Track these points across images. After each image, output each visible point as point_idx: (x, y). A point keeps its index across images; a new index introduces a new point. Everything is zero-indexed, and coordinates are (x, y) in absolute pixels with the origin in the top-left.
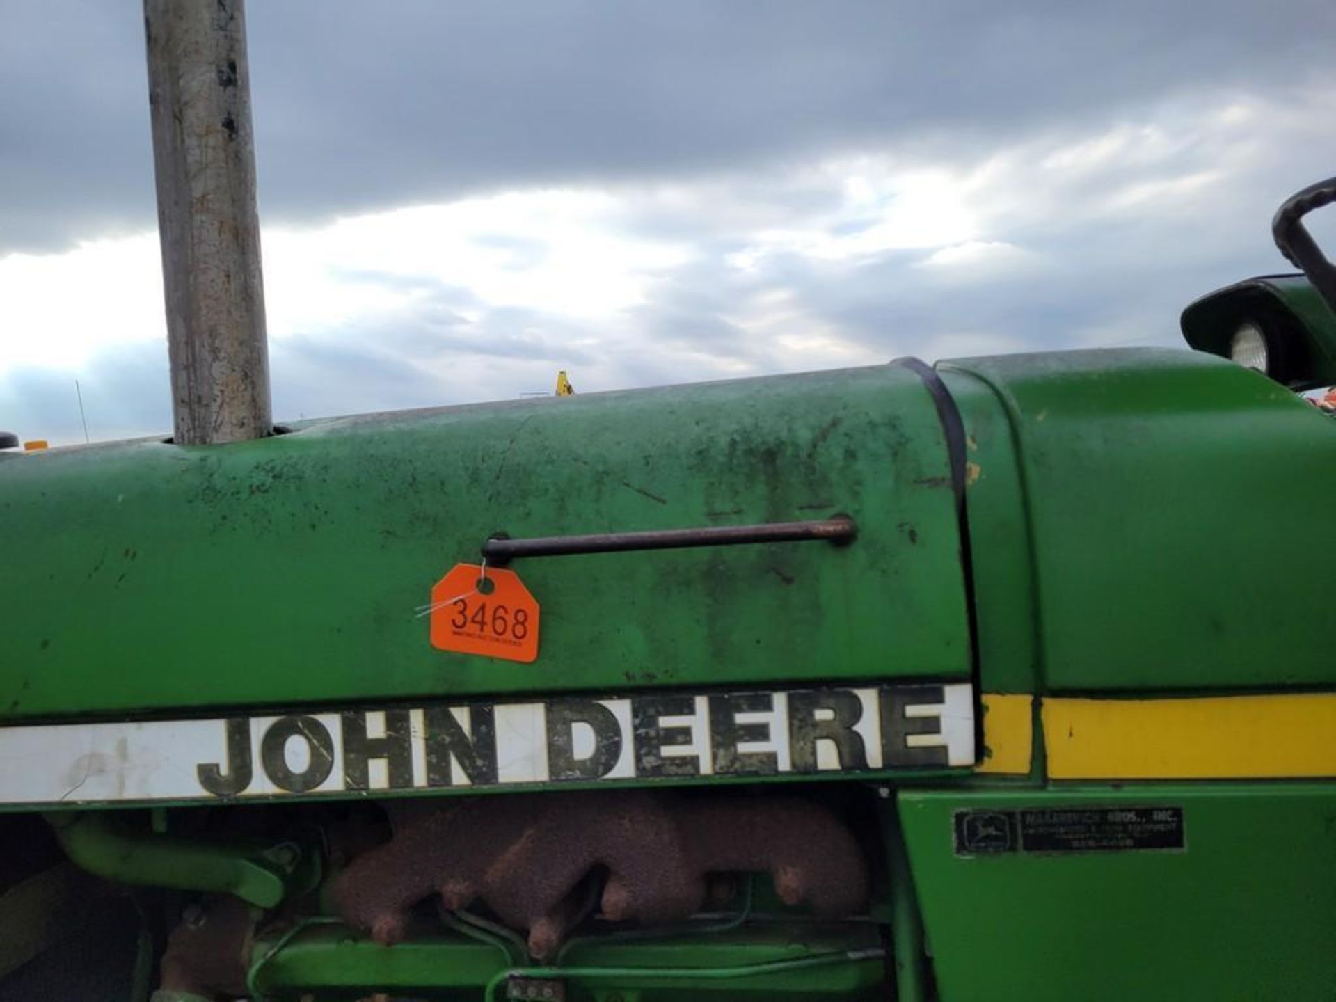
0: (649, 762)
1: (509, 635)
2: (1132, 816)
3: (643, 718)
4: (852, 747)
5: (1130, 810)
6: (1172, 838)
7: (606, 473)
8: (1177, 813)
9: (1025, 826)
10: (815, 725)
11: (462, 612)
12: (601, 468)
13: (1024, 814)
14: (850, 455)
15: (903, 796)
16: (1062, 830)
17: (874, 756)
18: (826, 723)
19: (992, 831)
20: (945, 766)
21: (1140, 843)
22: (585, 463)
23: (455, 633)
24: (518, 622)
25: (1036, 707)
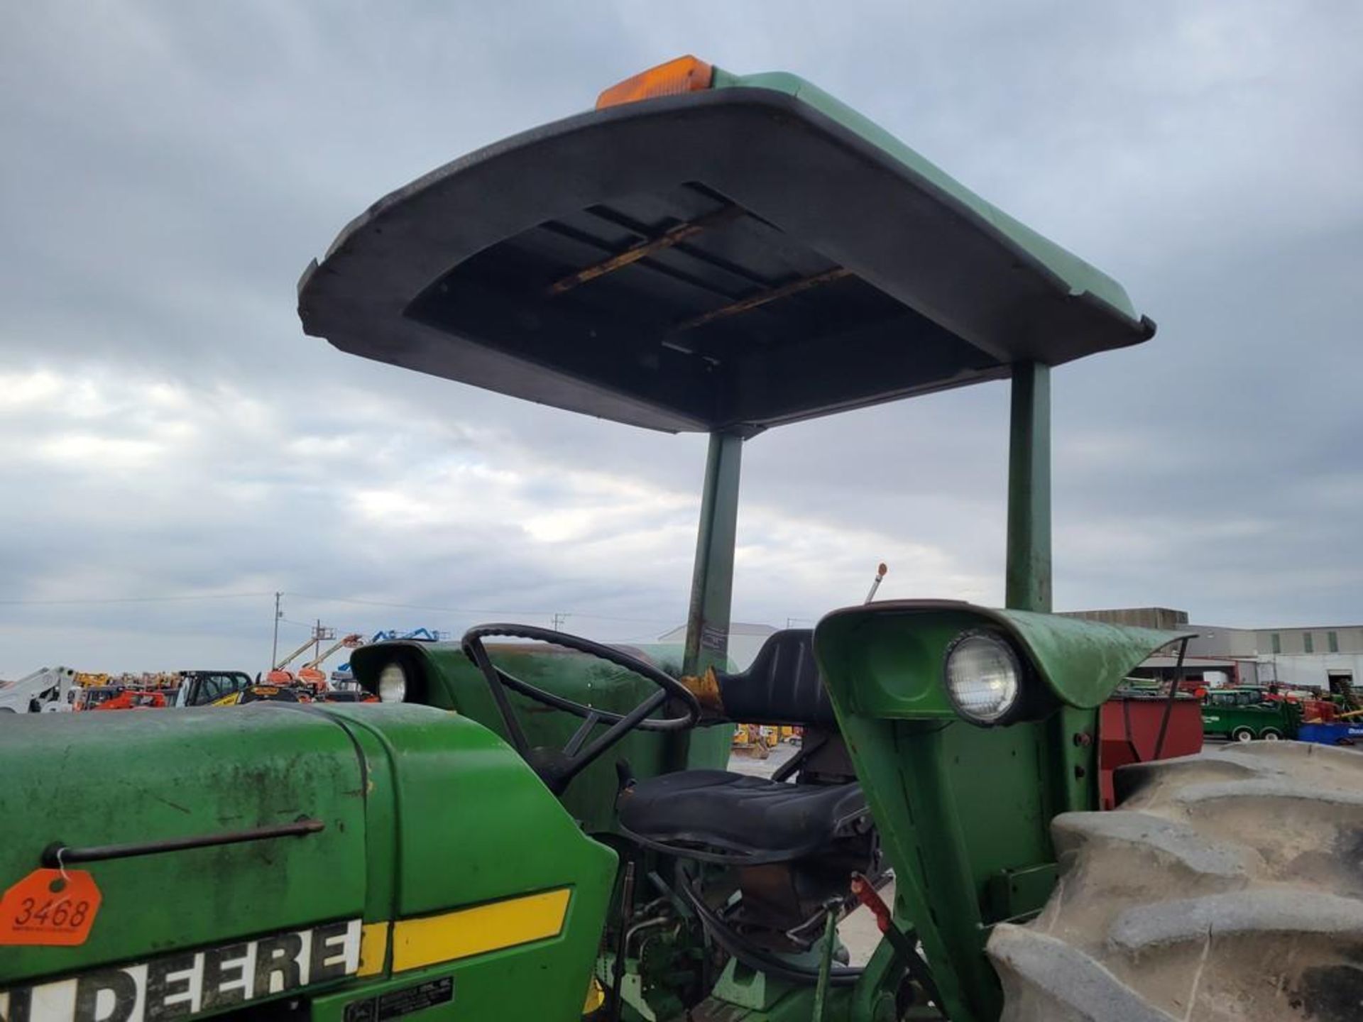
0: (155, 1011)
1: (66, 925)
2: (431, 986)
3: (155, 977)
4: (291, 971)
5: (429, 983)
6: (446, 996)
7: (145, 791)
8: (451, 979)
9: (380, 1006)
10: (272, 961)
11: (27, 910)
12: (141, 788)
13: (381, 997)
14: (309, 776)
15: (316, 1002)
16: (398, 1003)
17: (304, 978)
18: (279, 959)
19: (363, 1013)
20: (343, 975)
21: (434, 1002)
22: (129, 784)
23: (15, 929)
24: (78, 912)
25: (391, 929)
